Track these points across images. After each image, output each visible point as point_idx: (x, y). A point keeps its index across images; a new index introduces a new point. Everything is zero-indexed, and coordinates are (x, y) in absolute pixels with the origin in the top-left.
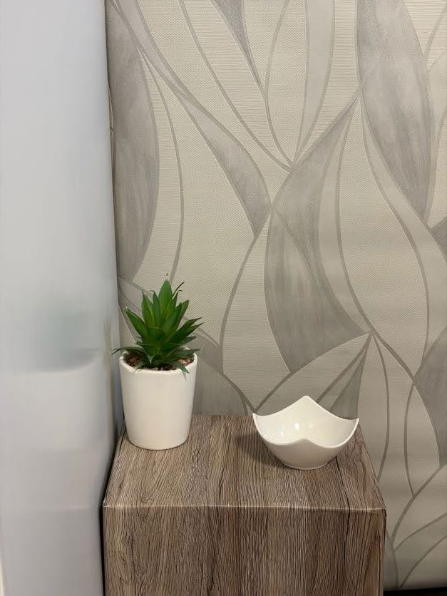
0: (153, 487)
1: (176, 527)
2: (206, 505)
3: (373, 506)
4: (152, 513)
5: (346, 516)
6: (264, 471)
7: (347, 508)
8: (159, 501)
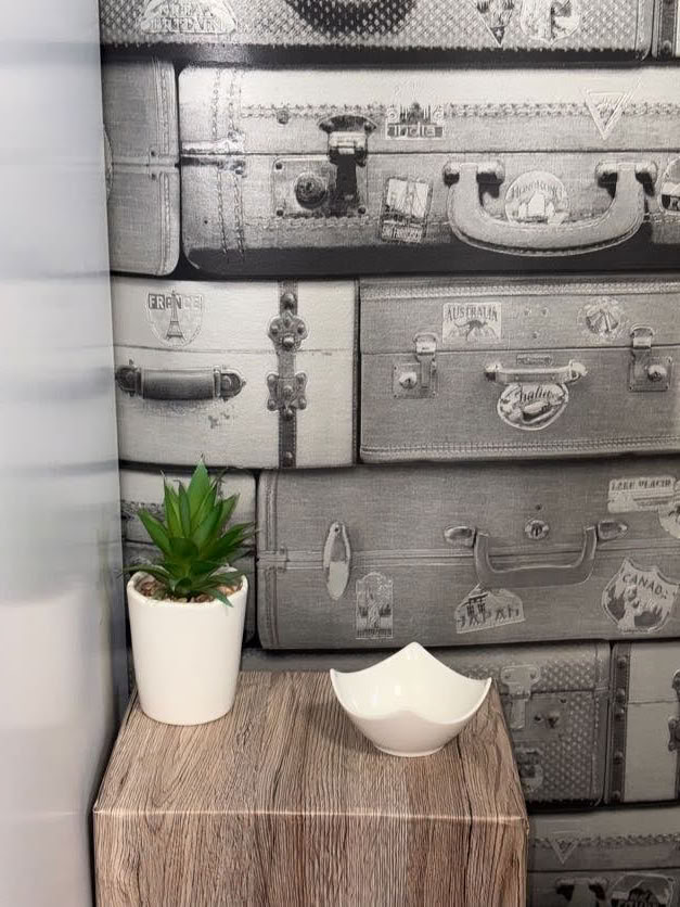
0: (173, 782)
3: (509, 814)
8: (180, 804)
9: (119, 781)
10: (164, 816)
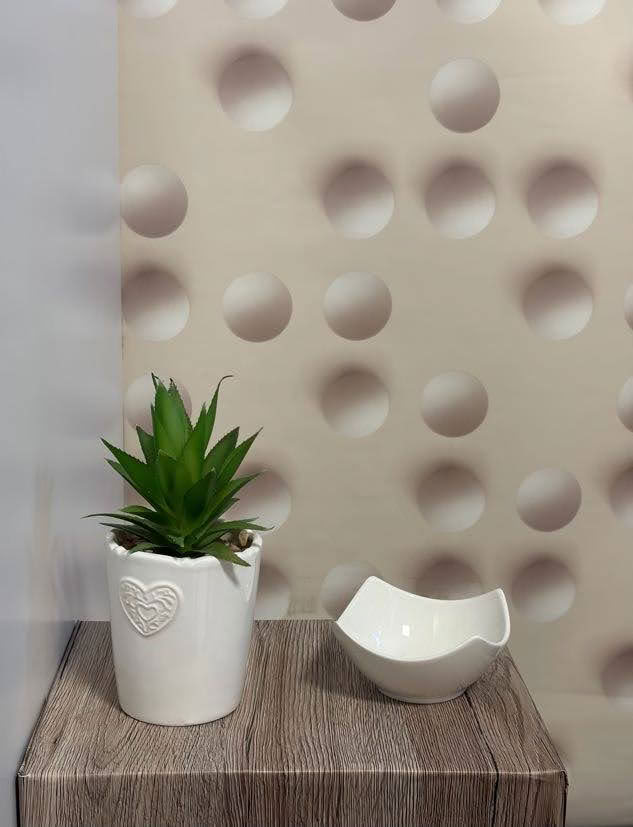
1: (162, 815)
2: (221, 771)
4: (115, 787)
5: (492, 788)
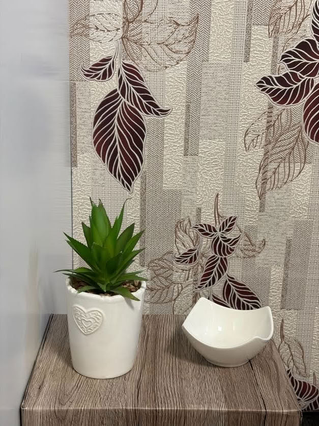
0: (73, 388)
2: (124, 408)
3: (290, 408)
6: (180, 371)
7: (264, 410)
8: (77, 403)
9: (38, 387)
10: (67, 411)
